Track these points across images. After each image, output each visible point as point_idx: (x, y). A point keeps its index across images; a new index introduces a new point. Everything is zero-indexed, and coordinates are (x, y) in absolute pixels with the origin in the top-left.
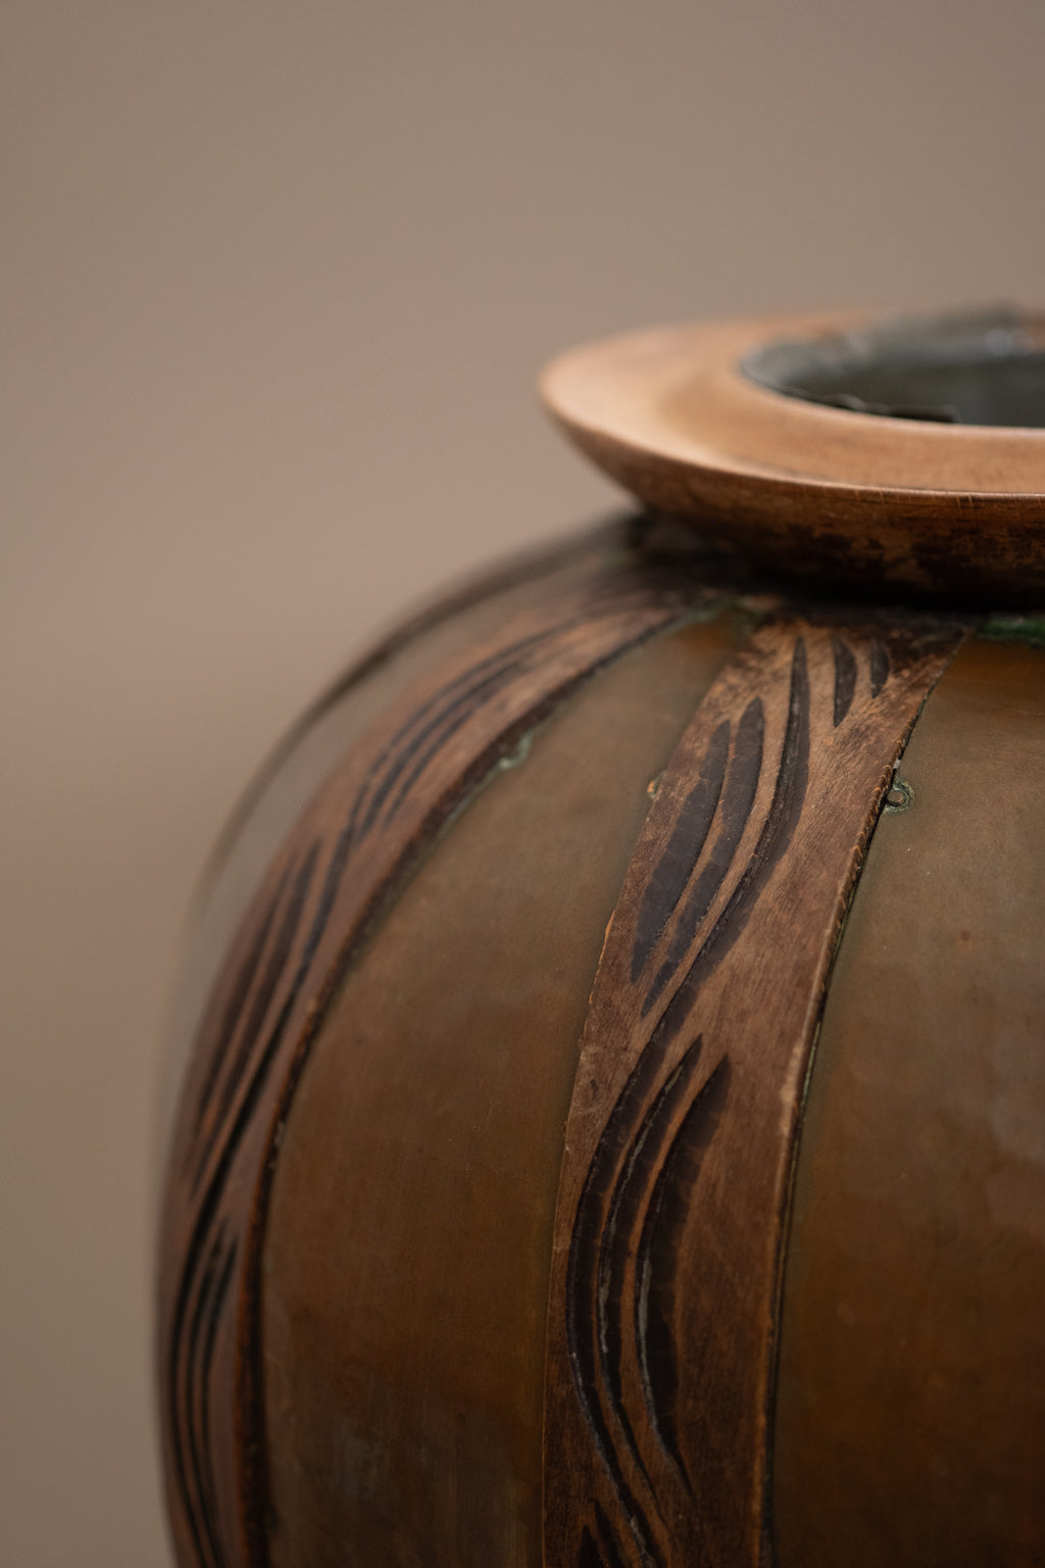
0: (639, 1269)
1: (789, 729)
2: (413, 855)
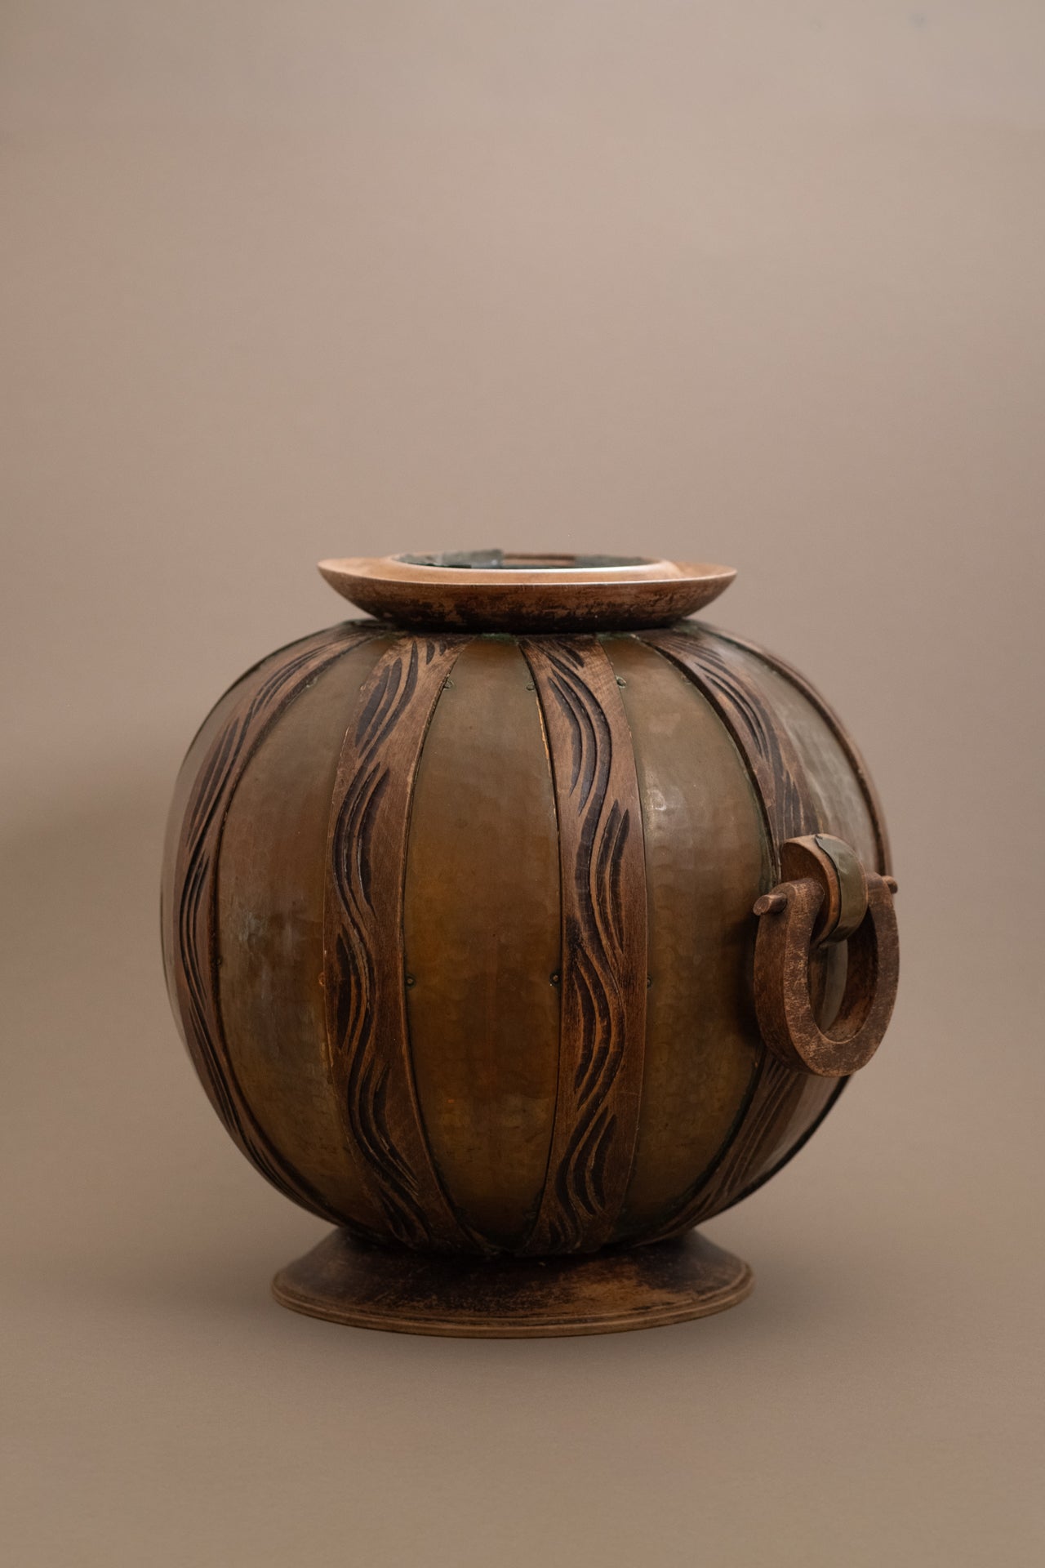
0: (358, 841)
1: (410, 666)
2: (274, 719)
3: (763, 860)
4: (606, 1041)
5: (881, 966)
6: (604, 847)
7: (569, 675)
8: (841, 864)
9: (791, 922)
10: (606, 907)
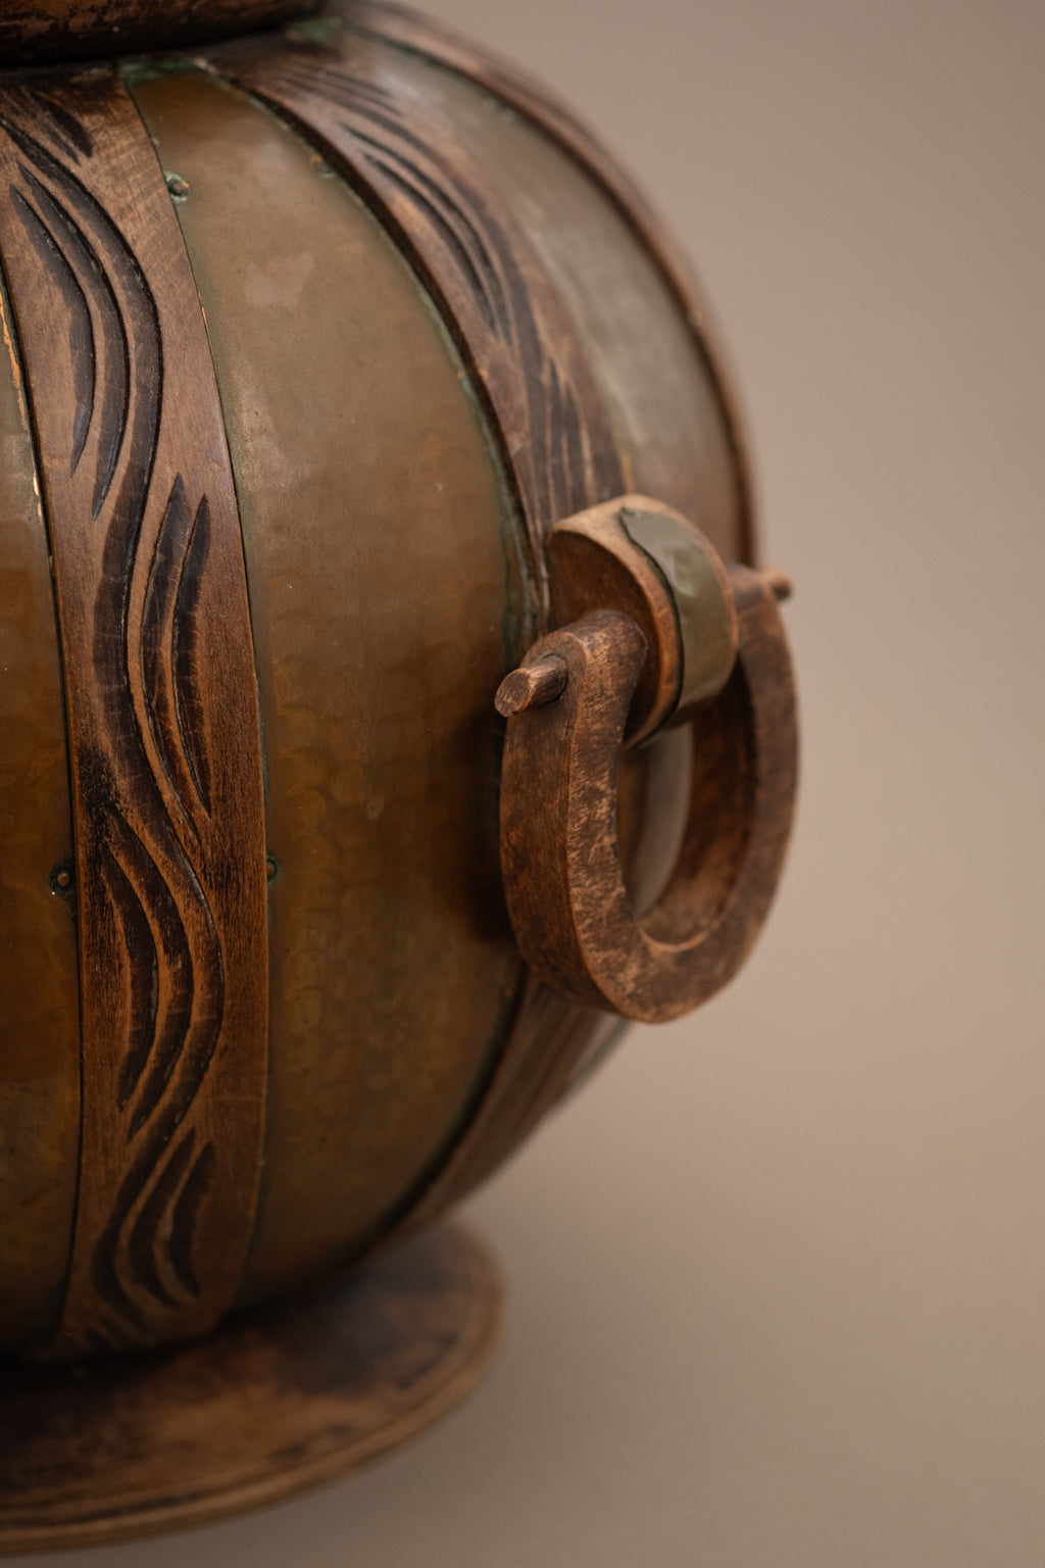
3: (510, 570)
4: (184, 1000)
5: (764, 764)
6: (156, 582)
7: (59, 178)
8: (680, 575)
9: (578, 725)
10: (166, 719)
